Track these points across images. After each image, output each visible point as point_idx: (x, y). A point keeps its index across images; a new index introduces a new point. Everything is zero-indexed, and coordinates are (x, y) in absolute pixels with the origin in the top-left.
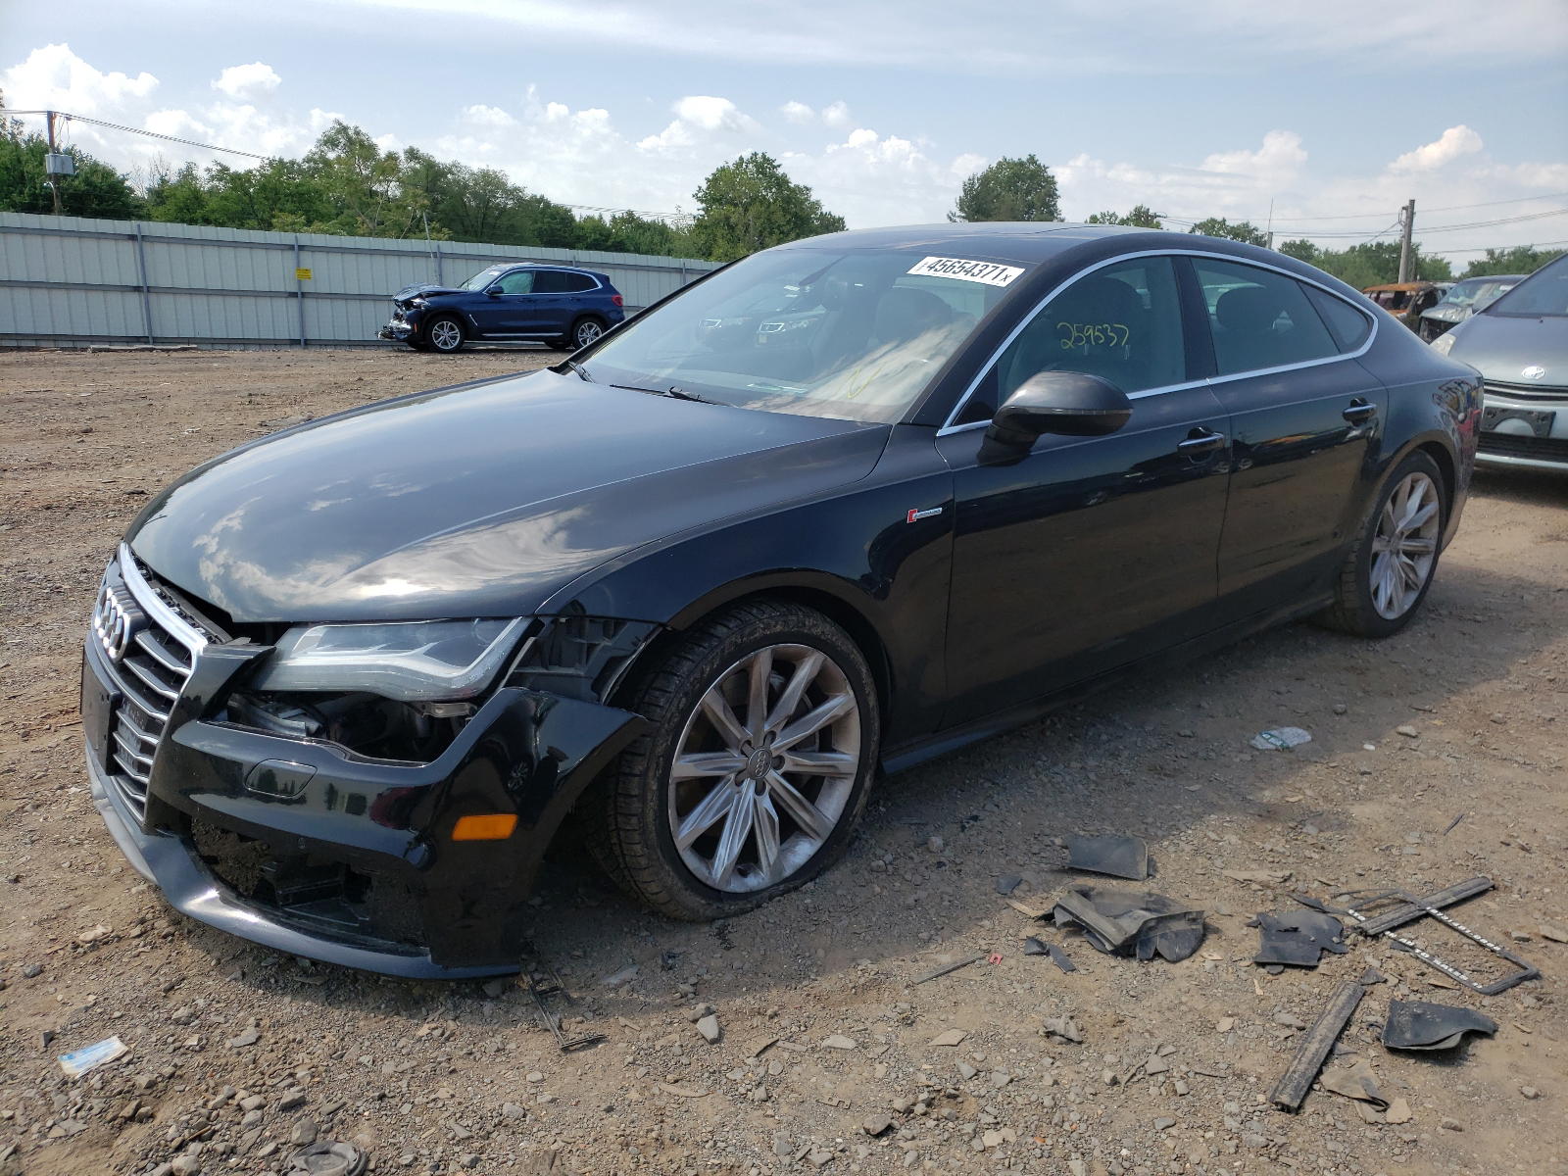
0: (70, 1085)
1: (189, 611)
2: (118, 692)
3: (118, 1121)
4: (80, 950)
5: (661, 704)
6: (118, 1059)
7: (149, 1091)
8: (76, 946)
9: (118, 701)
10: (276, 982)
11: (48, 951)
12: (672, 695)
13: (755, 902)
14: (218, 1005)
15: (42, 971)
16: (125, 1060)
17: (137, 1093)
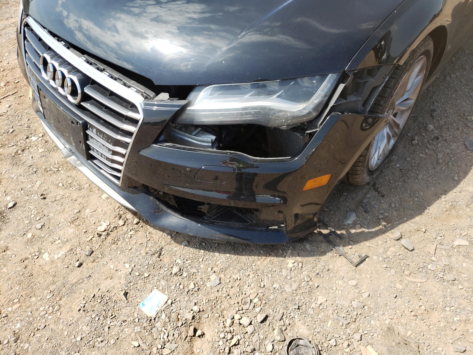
0: (153, 321)
1: (116, 75)
2: (83, 121)
3: (188, 338)
4: (102, 237)
5: (382, 104)
6: (166, 302)
7: (194, 321)
8: (100, 235)
9: (86, 126)
10: (206, 244)
11: (88, 239)
12: (387, 99)
13: (380, 170)
14: (188, 262)
15: (93, 252)
16: (169, 302)
17: (189, 322)
